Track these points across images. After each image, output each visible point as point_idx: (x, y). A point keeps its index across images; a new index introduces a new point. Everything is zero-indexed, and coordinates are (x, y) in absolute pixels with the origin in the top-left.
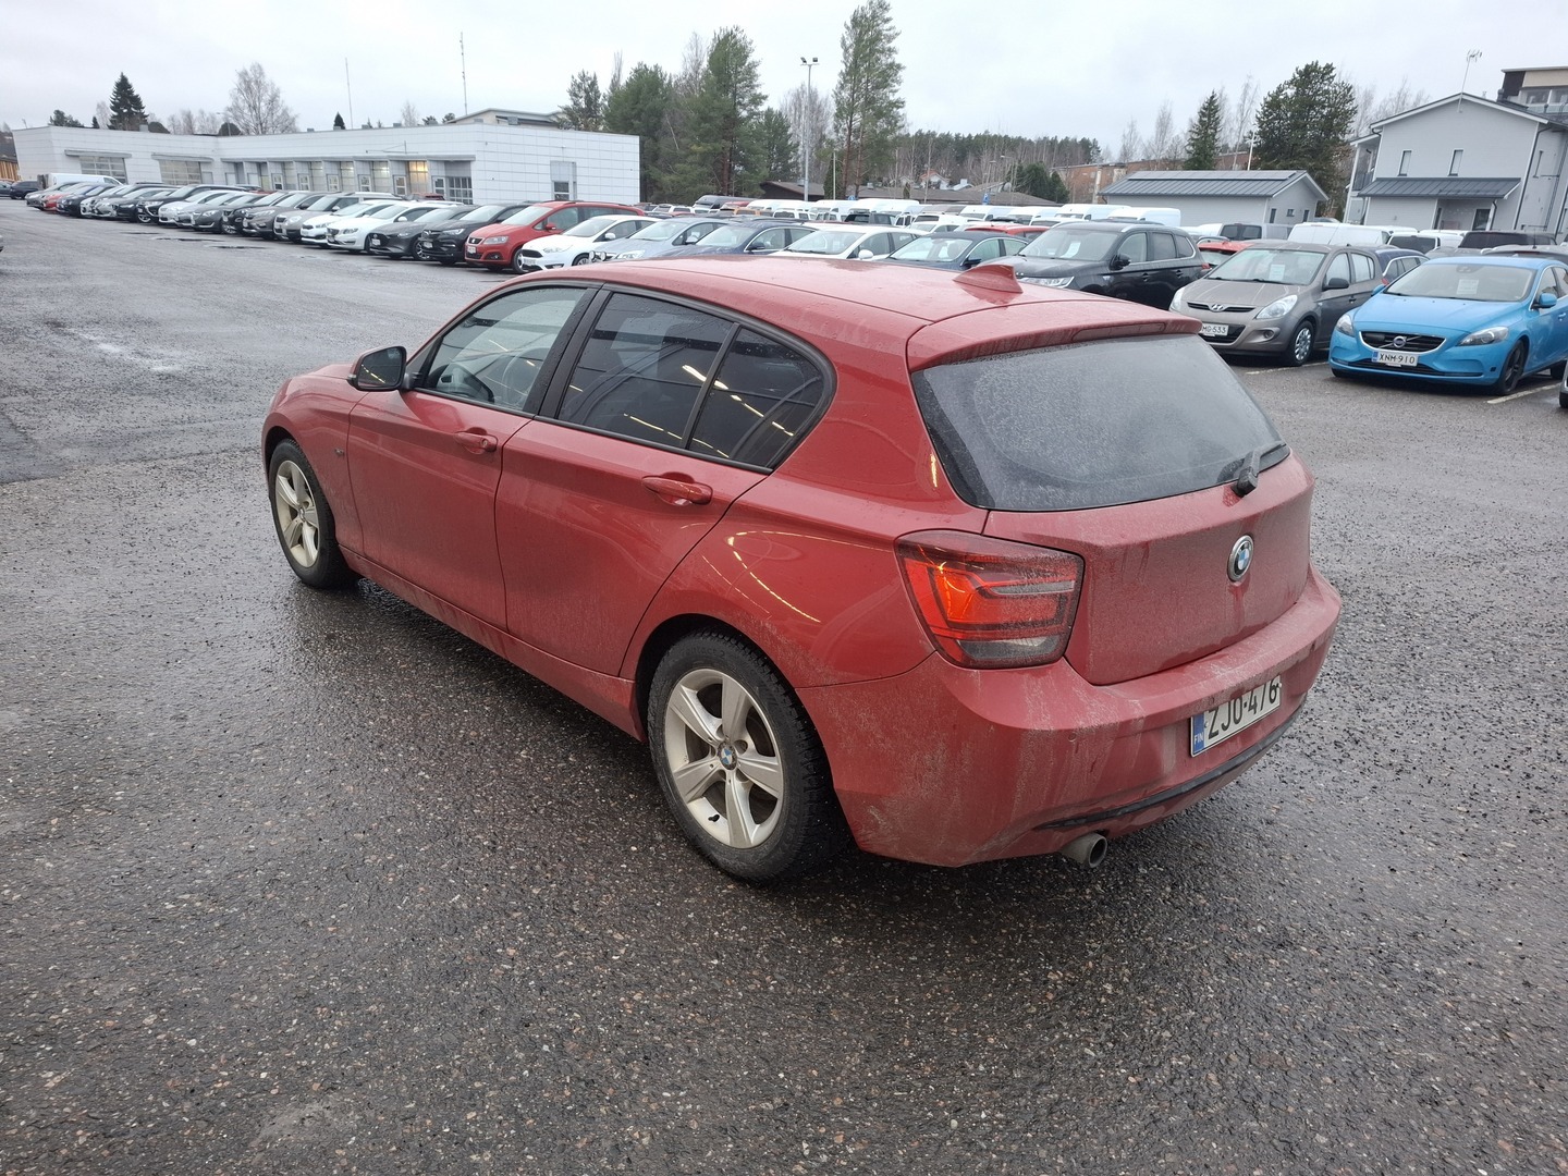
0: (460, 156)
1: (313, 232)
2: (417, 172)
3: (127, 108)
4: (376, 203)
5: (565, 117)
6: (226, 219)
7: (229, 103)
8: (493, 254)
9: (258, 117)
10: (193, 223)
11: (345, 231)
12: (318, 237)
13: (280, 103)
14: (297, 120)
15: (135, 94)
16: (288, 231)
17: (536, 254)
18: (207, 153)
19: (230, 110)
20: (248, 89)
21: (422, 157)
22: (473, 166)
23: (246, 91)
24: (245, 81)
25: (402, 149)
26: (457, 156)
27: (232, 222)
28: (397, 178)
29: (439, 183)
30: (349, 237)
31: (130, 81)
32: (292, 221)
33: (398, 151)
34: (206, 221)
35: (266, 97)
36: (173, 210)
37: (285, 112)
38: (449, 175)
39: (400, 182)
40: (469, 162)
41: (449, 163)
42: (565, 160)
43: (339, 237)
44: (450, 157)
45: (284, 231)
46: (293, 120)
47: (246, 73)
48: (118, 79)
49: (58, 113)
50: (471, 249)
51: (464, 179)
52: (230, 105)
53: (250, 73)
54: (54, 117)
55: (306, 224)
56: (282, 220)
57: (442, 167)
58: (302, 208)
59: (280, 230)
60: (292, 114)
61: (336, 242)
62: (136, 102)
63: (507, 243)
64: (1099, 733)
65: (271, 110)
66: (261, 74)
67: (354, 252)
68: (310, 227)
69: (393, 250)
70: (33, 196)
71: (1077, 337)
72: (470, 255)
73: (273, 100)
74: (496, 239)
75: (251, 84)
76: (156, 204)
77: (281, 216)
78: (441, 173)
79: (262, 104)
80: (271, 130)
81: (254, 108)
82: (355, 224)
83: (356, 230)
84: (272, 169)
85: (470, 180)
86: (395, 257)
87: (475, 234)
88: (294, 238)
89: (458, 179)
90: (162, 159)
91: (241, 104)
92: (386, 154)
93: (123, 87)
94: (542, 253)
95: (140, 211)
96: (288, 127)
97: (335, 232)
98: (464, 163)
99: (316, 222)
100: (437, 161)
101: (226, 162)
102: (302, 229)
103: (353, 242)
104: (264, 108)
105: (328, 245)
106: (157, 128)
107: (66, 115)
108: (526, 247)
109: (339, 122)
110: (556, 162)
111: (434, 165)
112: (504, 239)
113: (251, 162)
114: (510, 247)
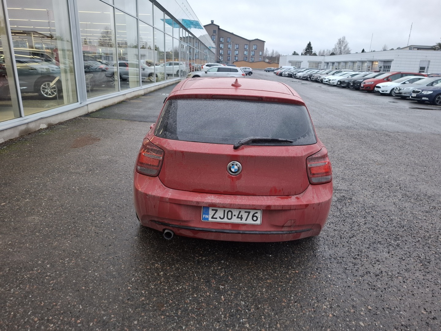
0: (389, 60)
1: (326, 80)
2: (375, 64)
3: (309, 50)
4: (345, 73)
5: (438, 46)
6: (308, 77)
7: (334, 47)
8: (368, 87)
9: (341, 51)
10: (302, 78)
11: (332, 80)
12: (327, 81)
13: (347, 47)
14: (351, 51)
15: (311, 46)
16: (321, 80)
17: (379, 87)
18: (321, 60)
19: (334, 49)
20: (340, 43)
21: (377, 60)
22: (392, 62)
23: (339, 44)
24: (340, 41)
25: (372, 58)
26: (387, 60)
27: (310, 77)
28: (368, 66)
29: (381, 67)
30: (333, 81)
31: (311, 43)
32: (322, 77)
33: (371, 58)
34: (304, 77)
35: (344, 45)
36: (299, 74)
37: (348, 49)
38: (384, 65)
39: (369, 67)
40: (391, 61)
41: (385, 62)
42: (426, 60)
43: (331, 82)
44: (386, 60)
45: (320, 80)
46: (350, 51)
47: (340, 39)
48: (308, 43)
49: (295, 52)
50: (362, 85)
51: (389, 66)
52: (334, 48)
53: (341, 39)
54: (293, 53)
55: (325, 78)
56: (320, 77)
57: (383, 63)
58: (327, 74)
59: (319, 80)
60: (350, 49)
61: (330, 83)
62: (311, 48)
63: (373, 84)
64: (154, 197)
65: (344, 49)
66: (344, 39)
67: (334, 86)
68: (325, 79)
69: (342, 85)
70: (275, 71)
71: (213, 97)
72: (362, 87)
73: (346, 46)
74: (370, 83)
75: (341, 42)
76: (296, 73)
77: (320, 76)
78: (382, 64)
79: (343, 47)
80: (343, 54)
81: (340, 48)
82: (336, 78)
83: (336, 80)
84: (336, 64)
85: (390, 66)
86: (344, 87)
87: (364, 81)
88: (321, 82)
89: (387, 66)
90: (310, 62)
91: (337, 47)
92: (367, 60)
93: (309, 45)
94: (381, 87)
95: (293, 75)
96: (348, 53)
97: (330, 80)
98: (390, 61)
99: (327, 78)
100: (381, 61)
101: (325, 62)
102: (323, 80)
103: (334, 83)
104: (343, 48)
105: (329, 84)
106: (315, 55)
107: (296, 52)
108: (377, 85)
109: (363, 51)
110: (422, 61)
111: (380, 62)
112: (373, 83)
113: (331, 62)
114: (374, 85)
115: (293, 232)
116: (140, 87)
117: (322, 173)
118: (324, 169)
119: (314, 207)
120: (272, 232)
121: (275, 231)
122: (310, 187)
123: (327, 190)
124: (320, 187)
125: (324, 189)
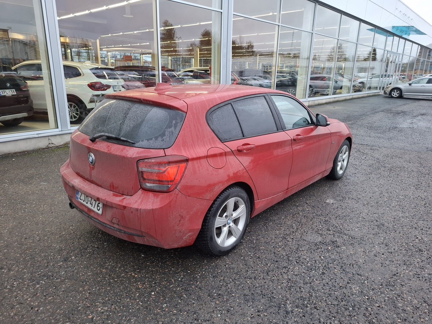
115: (122, 231)
116: (305, 99)
117: (154, 180)
118: (156, 176)
119: (132, 211)
120: (107, 225)
121: (109, 225)
122: (140, 192)
123: (159, 199)
124: (151, 194)
125: (154, 197)
